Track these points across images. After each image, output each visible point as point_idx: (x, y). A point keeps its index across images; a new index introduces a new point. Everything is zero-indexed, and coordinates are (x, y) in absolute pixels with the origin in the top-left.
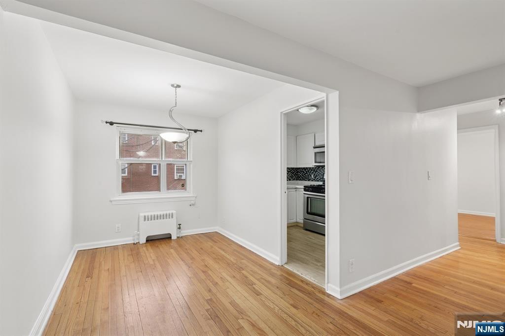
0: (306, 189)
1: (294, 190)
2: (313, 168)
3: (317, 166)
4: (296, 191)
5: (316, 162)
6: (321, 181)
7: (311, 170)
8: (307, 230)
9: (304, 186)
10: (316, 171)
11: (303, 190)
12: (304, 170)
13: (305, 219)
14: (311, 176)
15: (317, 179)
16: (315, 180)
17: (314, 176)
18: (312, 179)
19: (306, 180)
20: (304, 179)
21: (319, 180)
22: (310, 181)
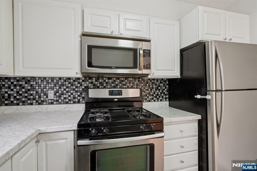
2: (52, 78)
7: (48, 83)
14: (46, 95)
15: (65, 98)
16: (60, 101)
17: (55, 94)
18: (50, 101)
19: (32, 104)
20: (23, 102)
21: (70, 100)
22: (45, 103)
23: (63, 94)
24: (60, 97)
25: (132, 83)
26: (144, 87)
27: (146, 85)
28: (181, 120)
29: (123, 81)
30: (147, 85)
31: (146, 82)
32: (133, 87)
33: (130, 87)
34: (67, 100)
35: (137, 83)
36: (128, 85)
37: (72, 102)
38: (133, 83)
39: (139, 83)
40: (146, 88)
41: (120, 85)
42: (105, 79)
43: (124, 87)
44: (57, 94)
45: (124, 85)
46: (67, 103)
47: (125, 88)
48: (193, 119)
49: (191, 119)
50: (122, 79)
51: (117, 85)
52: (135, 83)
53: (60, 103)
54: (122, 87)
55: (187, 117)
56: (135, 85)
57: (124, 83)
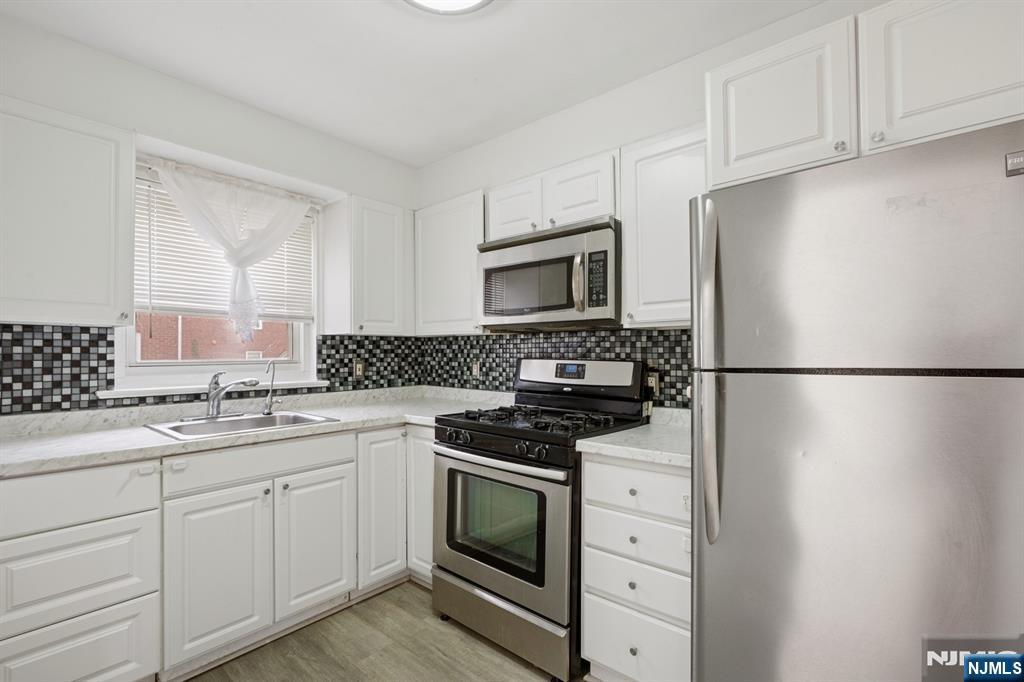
0: (450, 431)
1: (398, 432)
2: (478, 338)
3: (493, 328)
4: (405, 435)
5: (487, 312)
6: (508, 389)
7: (472, 347)
8: (445, 618)
9: (438, 420)
10: (491, 351)
11: (432, 432)
12: (444, 347)
13: (440, 567)
14: (470, 369)
15: (494, 379)
16: (487, 383)
17: (481, 370)
18: (474, 382)
19: (453, 385)
20: (445, 380)
21: (501, 384)
22: (468, 386)
23: (491, 369)
24: (487, 374)
25: (628, 344)
26: (666, 356)
27: (674, 352)
28: (630, 457)
29: (604, 339)
30: (678, 349)
31: (676, 341)
32: (633, 356)
33: (623, 356)
34: (497, 383)
35: (644, 346)
36: (618, 350)
37: (504, 388)
38: (633, 345)
39: (650, 344)
40: (673, 361)
41: (598, 350)
42: (562, 335)
43: (607, 355)
44: (484, 369)
45: (608, 350)
46: (497, 388)
47: (610, 360)
48: (672, 463)
49: (664, 462)
50: (603, 334)
51: (589, 351)
52: (638, 344)
53: (487, 389)
54: (602, 355)
55: (659, 452)
56: (639, 350)
57: (608, 345)
